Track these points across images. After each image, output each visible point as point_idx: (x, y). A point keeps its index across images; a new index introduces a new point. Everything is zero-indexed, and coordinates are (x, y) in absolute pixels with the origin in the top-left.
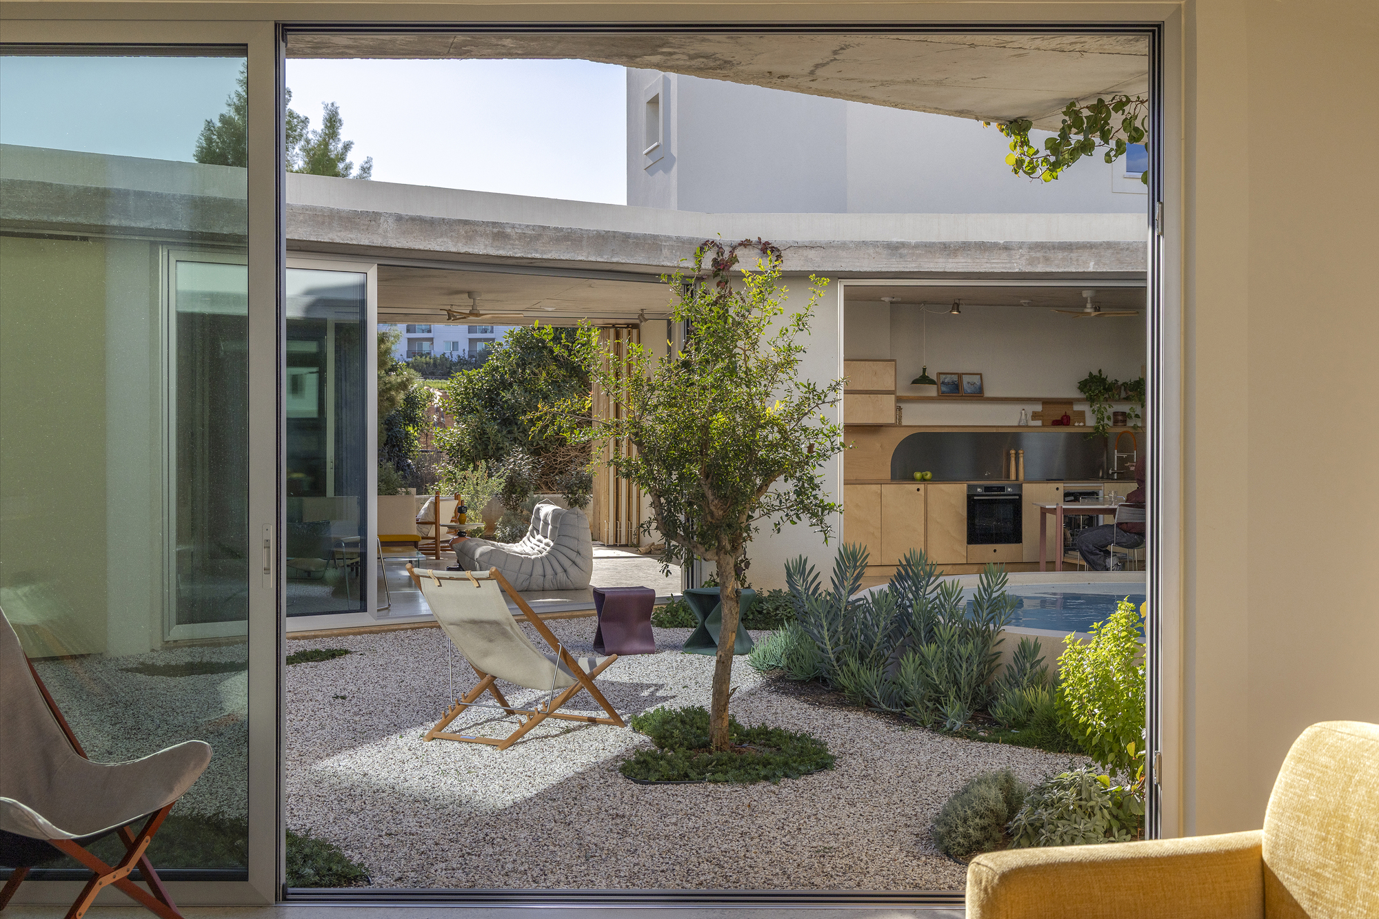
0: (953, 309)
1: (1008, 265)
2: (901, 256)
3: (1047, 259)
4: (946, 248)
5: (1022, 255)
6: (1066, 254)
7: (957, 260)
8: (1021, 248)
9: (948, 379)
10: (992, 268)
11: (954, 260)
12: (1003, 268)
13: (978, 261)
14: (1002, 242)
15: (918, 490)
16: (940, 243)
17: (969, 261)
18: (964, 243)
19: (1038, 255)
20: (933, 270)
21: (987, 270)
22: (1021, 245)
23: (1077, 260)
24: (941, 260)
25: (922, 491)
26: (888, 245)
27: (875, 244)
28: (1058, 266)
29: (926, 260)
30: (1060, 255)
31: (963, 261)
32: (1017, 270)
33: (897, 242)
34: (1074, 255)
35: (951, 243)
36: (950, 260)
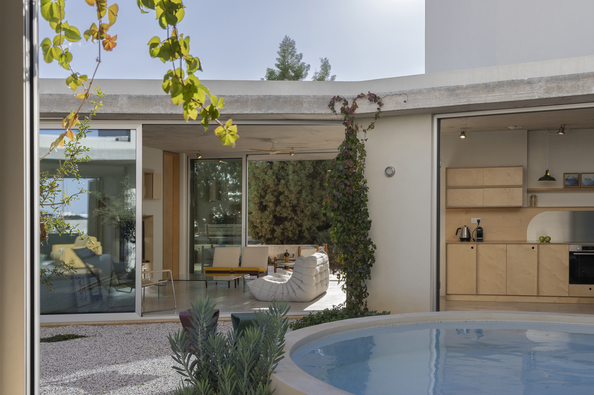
0: (559, 132)
1: (531, 95)
2: (457, 95)
3: (559, 88)
4: (487, 87)
5: (541, 87)
6: (574, 82)
7: (494, 94)
8: (540, 81)
9: (571, 177)
10: (519, 97)
11: (492, 95)
12: (527, 97)
13: (509, 93)
14: (526, 79)
15: (533, 248)
16: (483, 84)
17: (503, 94)
18: (500, 82)
19: (553, 85)
20: (478, 102)
21: (515, 99)
22: (540, 80)
23: (583, 86)
24: (483, 95)
25: (536, 249)
26: (448, 88)
27: (440, 89)
28: (568, 92)
29: (473, 96)
30: (570, 84)
31: (499, 94)
32: (537, 98)
33: (454, 86)
34: (580, 83)
35: (490, 83)
36: (490, 95)
